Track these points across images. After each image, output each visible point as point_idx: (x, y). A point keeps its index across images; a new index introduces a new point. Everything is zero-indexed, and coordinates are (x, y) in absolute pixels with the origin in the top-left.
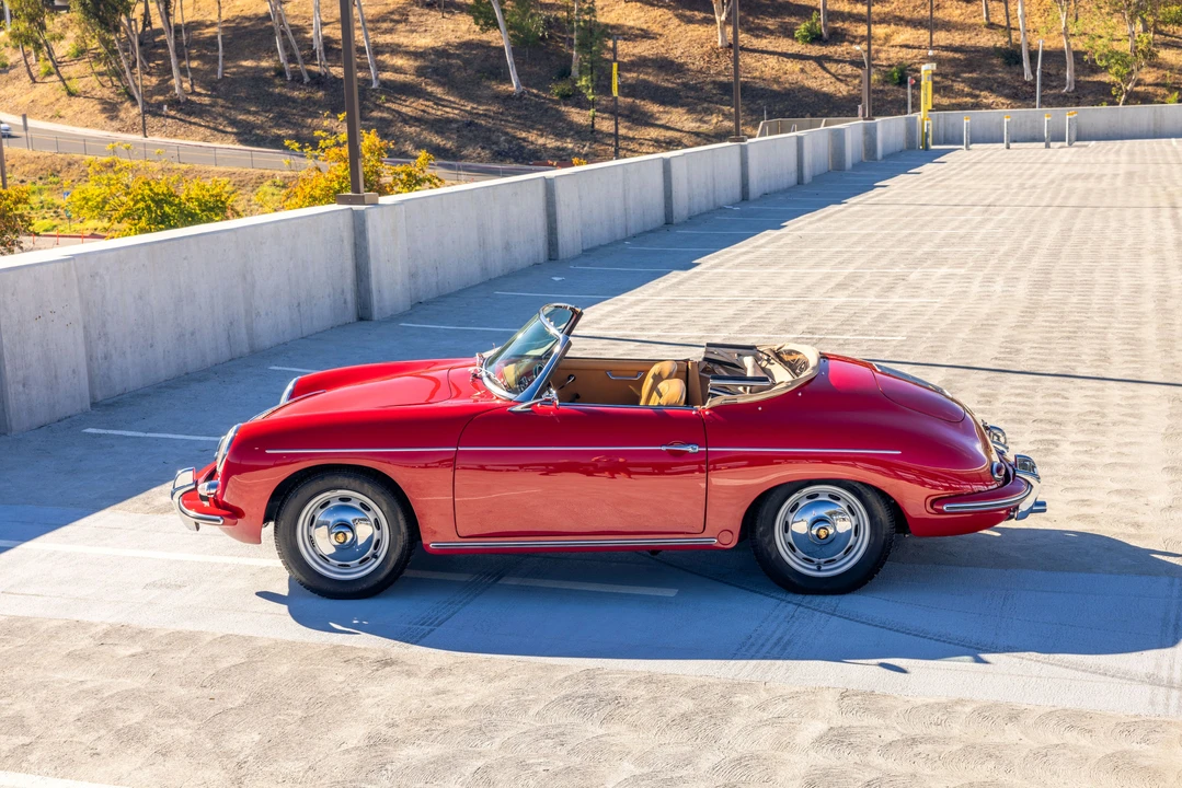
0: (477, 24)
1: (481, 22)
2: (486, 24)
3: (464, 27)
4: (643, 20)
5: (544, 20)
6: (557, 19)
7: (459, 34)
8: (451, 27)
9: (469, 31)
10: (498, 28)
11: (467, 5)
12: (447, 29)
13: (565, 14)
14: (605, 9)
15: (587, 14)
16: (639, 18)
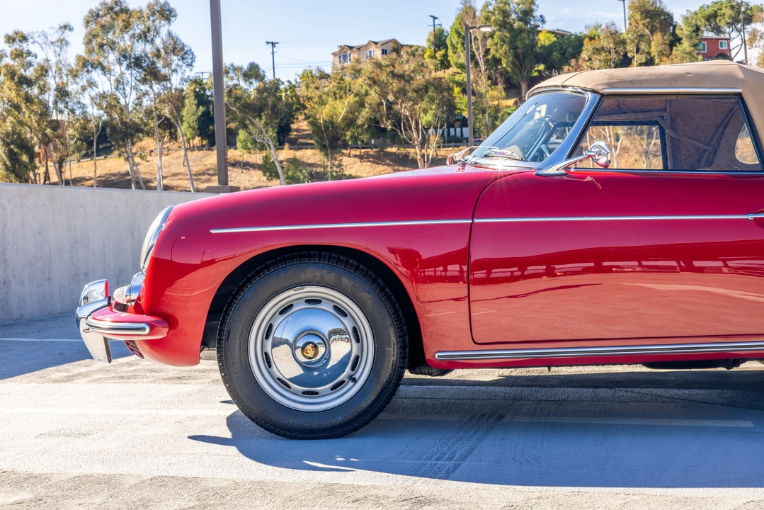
0: (265, 175)
1: (268, 174)
2: (271, 176)
3: (256, 178)
4: (372, 173)
5: (308, 173)
6: (316, 173)
7: (252, 183)
8: (248, 178)
9: (259, 181)
10: (279, 178)
11: (257, 164)
12: (245, 179)
13: (322, 169)
14: (348, 167)
15: (337, 167)
16: (370, 172)
